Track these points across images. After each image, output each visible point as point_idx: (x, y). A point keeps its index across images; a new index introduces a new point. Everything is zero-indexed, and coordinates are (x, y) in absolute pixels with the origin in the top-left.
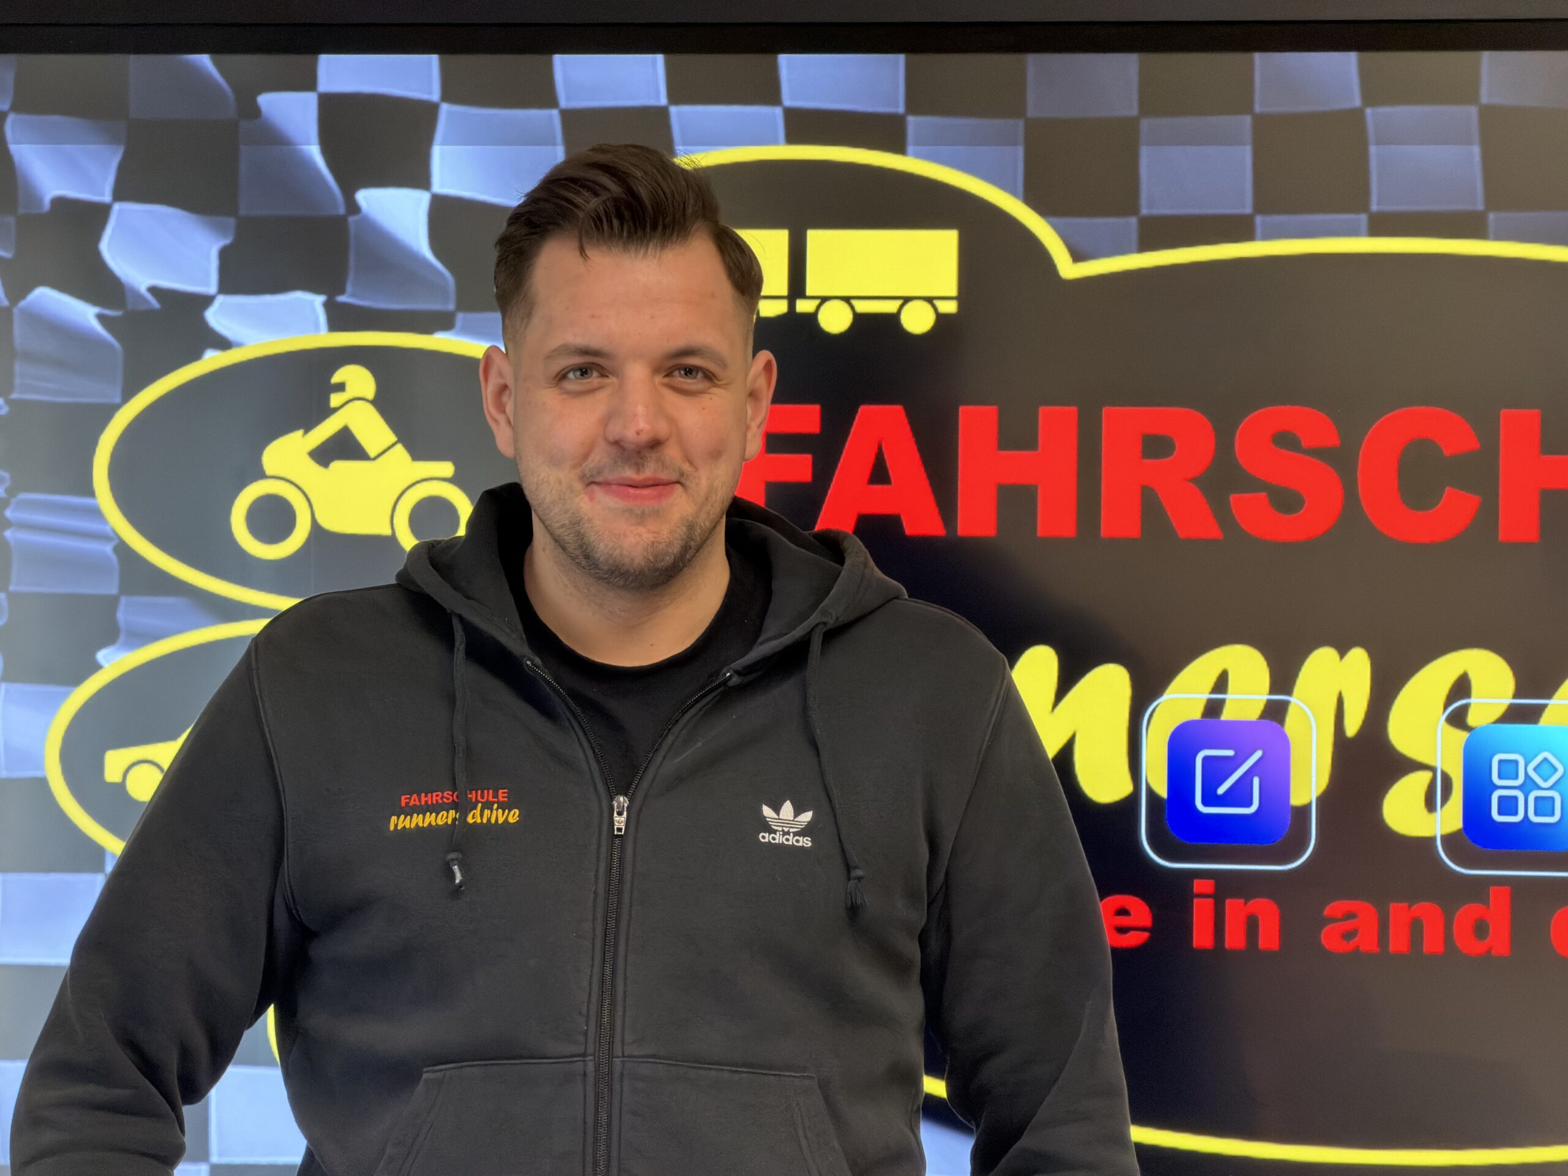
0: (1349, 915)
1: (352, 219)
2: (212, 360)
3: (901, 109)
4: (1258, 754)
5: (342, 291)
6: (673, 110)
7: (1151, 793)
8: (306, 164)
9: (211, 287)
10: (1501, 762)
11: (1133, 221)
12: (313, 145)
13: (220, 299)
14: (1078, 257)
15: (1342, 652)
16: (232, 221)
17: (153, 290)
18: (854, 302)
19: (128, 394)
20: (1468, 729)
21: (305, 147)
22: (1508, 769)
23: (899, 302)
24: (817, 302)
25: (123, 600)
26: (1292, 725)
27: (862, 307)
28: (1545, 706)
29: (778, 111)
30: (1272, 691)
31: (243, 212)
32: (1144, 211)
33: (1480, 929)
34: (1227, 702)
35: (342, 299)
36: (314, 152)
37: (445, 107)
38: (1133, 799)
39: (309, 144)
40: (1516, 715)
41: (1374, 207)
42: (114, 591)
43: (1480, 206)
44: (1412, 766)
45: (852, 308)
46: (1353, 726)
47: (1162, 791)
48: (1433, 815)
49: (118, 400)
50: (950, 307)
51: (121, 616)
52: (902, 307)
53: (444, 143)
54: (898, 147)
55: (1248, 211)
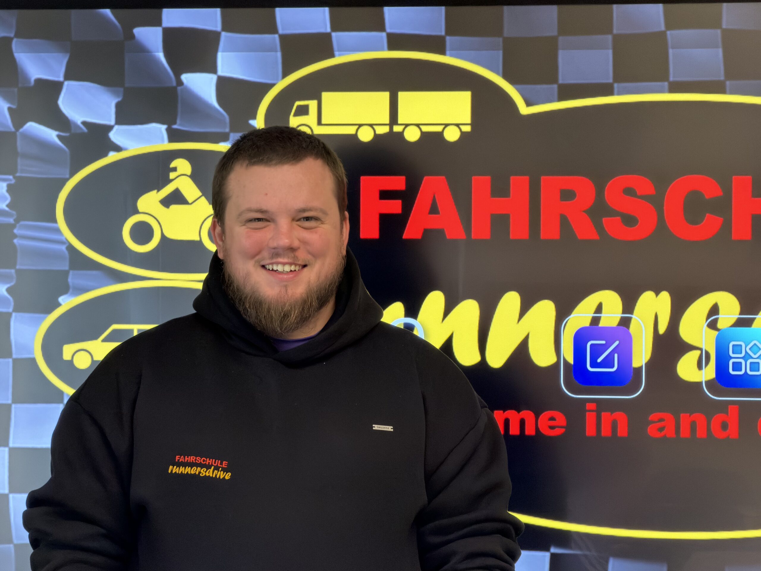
0: (661, 420)
1: (179, 88)
2: (113, 157)
3: (443, 33)
4: (617, 343)
5: (175, 123)
6: (334, 34)
7: (566, 362)
8: (157, 62)
9: (112, 121)
10: (733, 346)
11: (555, 86)
12: (161, 52)
13: (116, 127)
14: (529, 104)
15: (657, 294)
16: (122, 89)
17: (84, 123)
18: (421, 127)
19: (73, 173)
20: (718, 330)
21: (157, 54)
22: (737, 349)
23: (443, 127)
24: (403, 127)
25: (71, 272)
26: (633, 328)
27: (425, 129)
28: (754, 319)
29: (384, 34)
30: (623, 312)
31: (127, 85)
32: (560, 82)
33: (724, 426)
34: (602, 318)
35: (175, 127)
36: (161, 56)
37: (223, 34)
38: (557, 364)
39: (158, 52)
40: (740, 323)
41: (671, 79)
42: (67, 268)
43: (722, 78)
44: (691, 348)
45: (420, 129)
46: (662, 329)
47: (571, 360)
48: (701, 372)
49: (68, 176)
50: (467, 129)
51: (70, 280)
52: (444, 129)
53: (223, 51)
54: (442, 51)
55: (611, 81)
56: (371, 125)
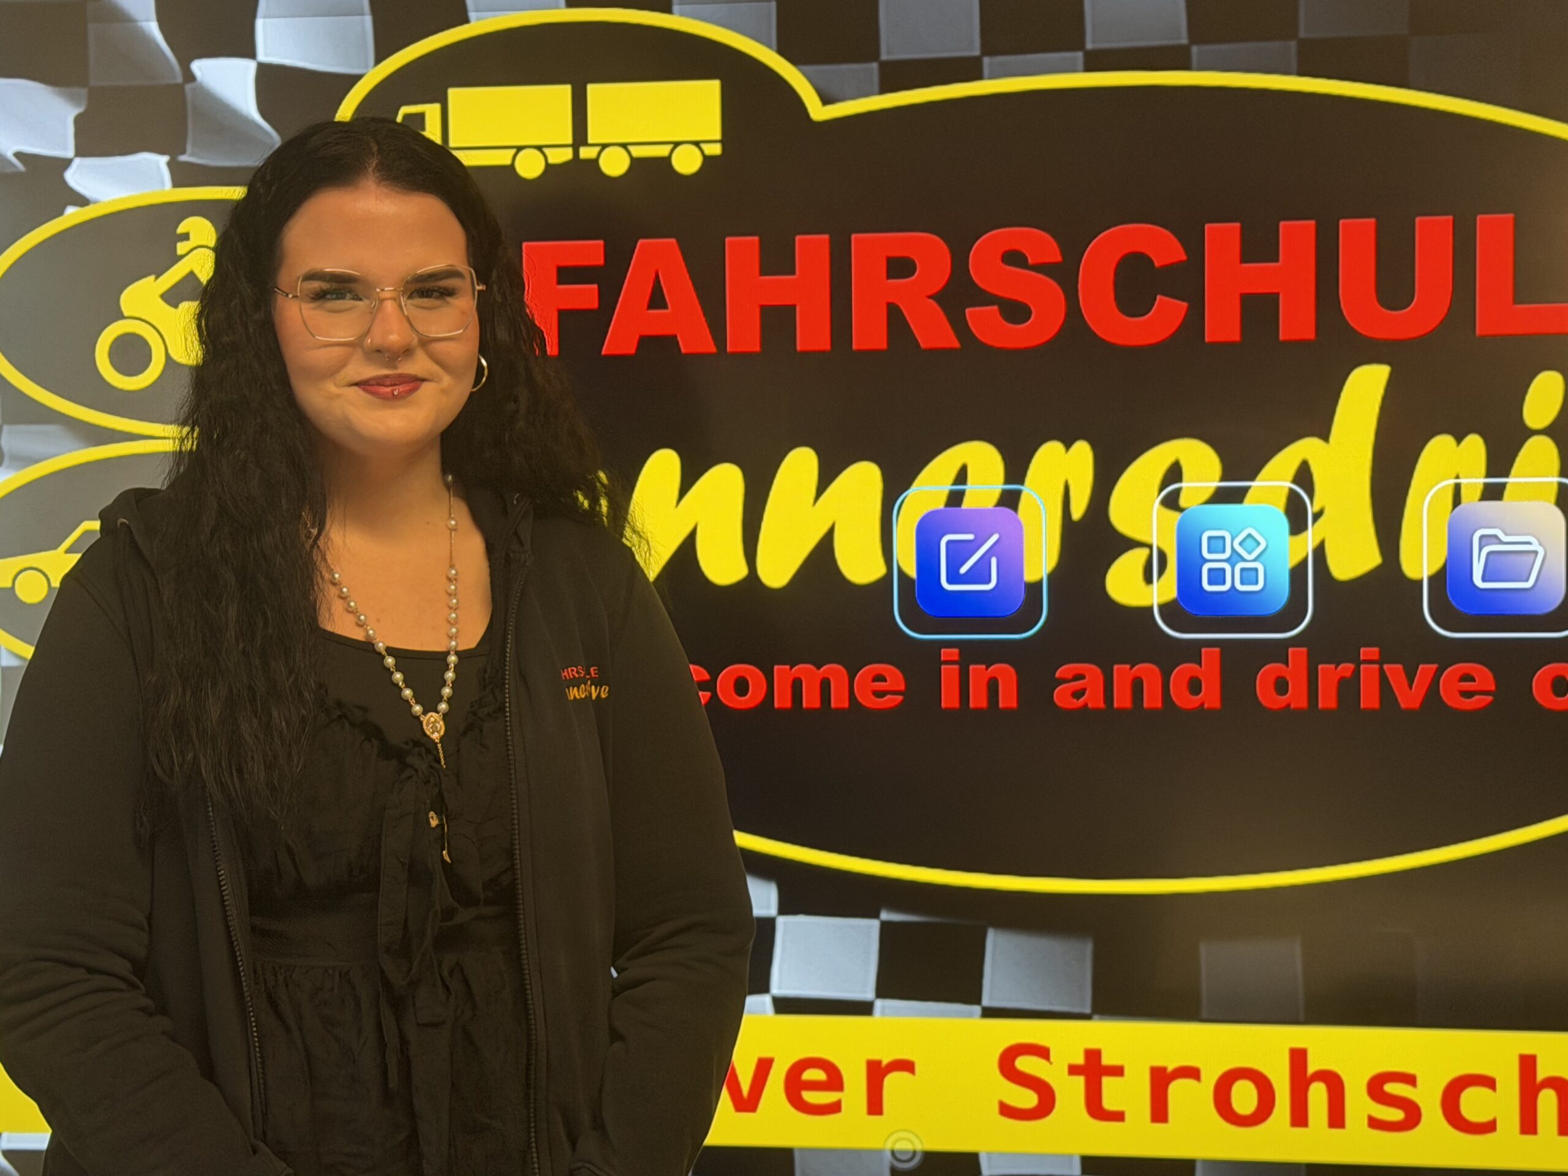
0: (1079, 677)
1: (188, 87)
2: (73, 215)
4: (995, 538)
5: (183, 152)
7: (902, 574)
8: (146, 40)
9: (69, 151)
10: (1210, 538)
11: (875, 66)
12: (152, 21)
13: (77, 161)
14: (826, 100)
15: (1068, 445)
16: (84, 91)
17: (19, 155)
18: (631, 148)
20: (1181, 510)
21: (145, 24)
22: (1218, 543)
23: (670, 147)
24: (598, 149)
25: (6, 428)
27: (638, 152)
30: (1007, 482)
31: (93, 82)
32: (884, 57)
33: (1194, 687)
35: (183, 158)
36: (153, 28)
38: (887, 578)
39: (148, 20)
41: (1089, 46)
43: (1184, 41)
44: (1130, 544)
45: (629, 153)
46: (1078, 511)
50: (715, 150)
51: (4, 442)
52: (672, 150)
53: (265, 17)
54: (665, 7)
55: (977, 53)
56: (539, 148)
